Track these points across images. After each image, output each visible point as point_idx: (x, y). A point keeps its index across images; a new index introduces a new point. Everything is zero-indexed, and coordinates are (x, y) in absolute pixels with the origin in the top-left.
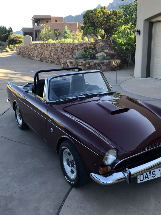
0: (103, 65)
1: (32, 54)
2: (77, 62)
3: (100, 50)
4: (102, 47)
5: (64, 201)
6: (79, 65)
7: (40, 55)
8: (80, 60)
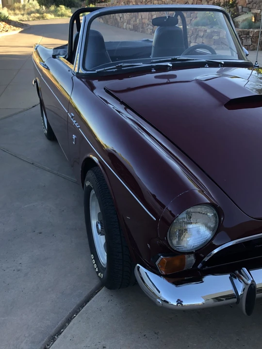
0: (247, 38)
1: (121, 18)
2: (196, 29)
3: (244, 10)
4: (249, 4)
5: (69, 320)
6: (200, 37)
7: (134, 18)
8: (203, 27)
